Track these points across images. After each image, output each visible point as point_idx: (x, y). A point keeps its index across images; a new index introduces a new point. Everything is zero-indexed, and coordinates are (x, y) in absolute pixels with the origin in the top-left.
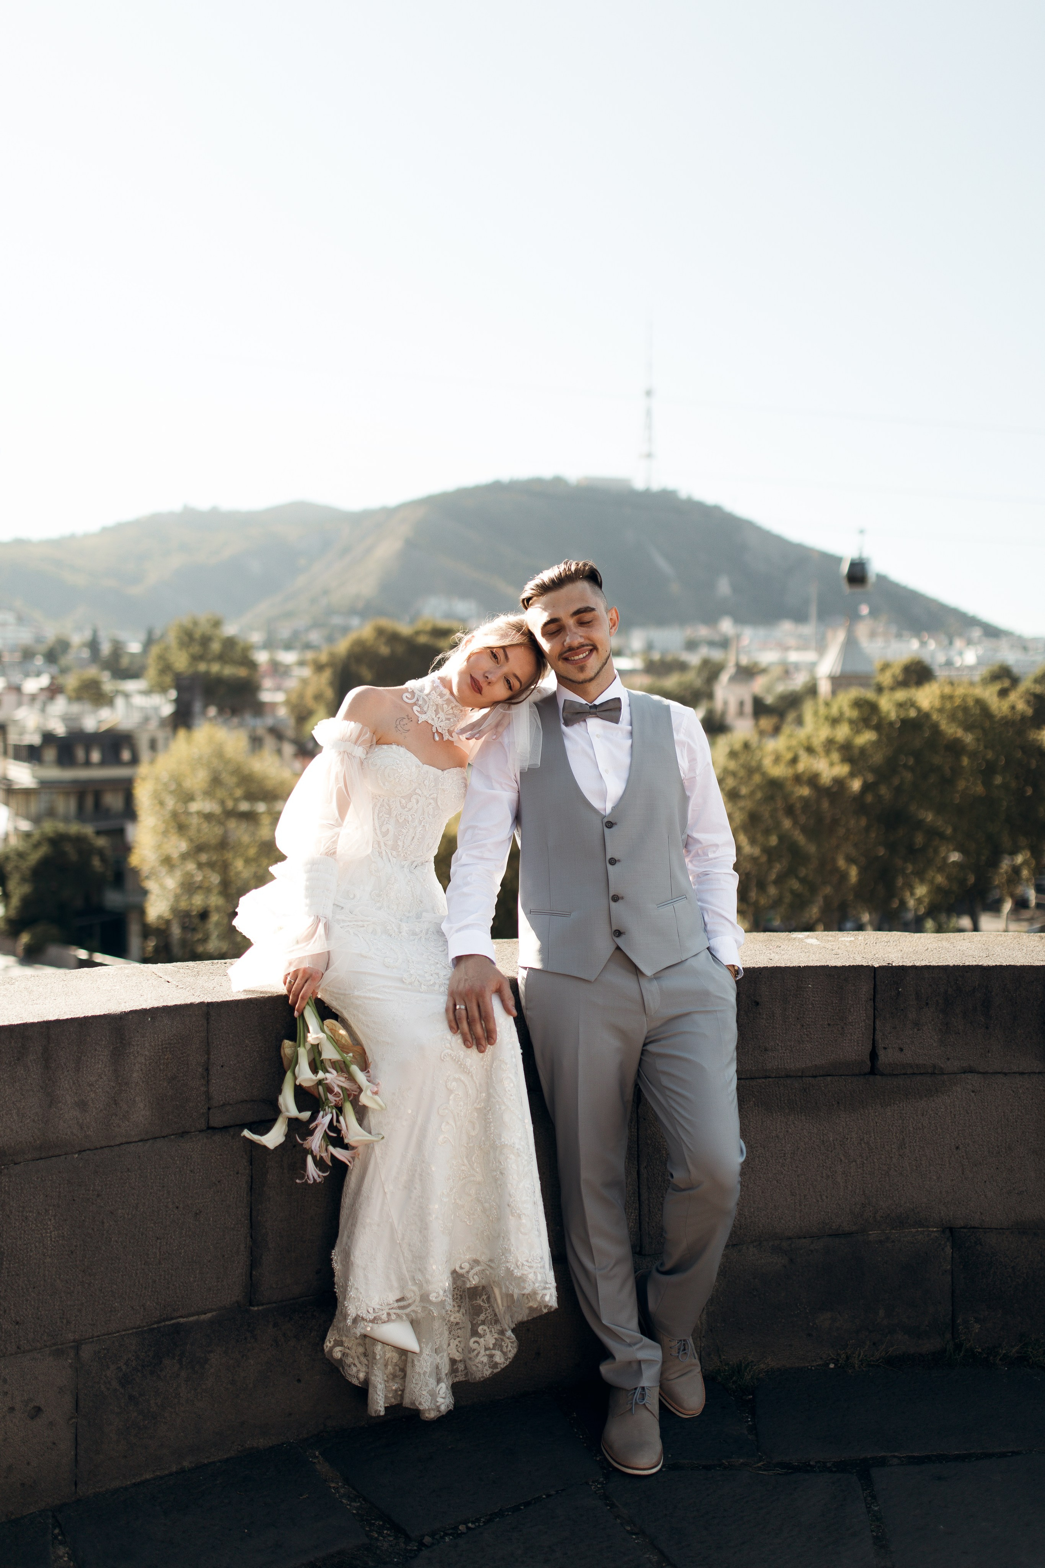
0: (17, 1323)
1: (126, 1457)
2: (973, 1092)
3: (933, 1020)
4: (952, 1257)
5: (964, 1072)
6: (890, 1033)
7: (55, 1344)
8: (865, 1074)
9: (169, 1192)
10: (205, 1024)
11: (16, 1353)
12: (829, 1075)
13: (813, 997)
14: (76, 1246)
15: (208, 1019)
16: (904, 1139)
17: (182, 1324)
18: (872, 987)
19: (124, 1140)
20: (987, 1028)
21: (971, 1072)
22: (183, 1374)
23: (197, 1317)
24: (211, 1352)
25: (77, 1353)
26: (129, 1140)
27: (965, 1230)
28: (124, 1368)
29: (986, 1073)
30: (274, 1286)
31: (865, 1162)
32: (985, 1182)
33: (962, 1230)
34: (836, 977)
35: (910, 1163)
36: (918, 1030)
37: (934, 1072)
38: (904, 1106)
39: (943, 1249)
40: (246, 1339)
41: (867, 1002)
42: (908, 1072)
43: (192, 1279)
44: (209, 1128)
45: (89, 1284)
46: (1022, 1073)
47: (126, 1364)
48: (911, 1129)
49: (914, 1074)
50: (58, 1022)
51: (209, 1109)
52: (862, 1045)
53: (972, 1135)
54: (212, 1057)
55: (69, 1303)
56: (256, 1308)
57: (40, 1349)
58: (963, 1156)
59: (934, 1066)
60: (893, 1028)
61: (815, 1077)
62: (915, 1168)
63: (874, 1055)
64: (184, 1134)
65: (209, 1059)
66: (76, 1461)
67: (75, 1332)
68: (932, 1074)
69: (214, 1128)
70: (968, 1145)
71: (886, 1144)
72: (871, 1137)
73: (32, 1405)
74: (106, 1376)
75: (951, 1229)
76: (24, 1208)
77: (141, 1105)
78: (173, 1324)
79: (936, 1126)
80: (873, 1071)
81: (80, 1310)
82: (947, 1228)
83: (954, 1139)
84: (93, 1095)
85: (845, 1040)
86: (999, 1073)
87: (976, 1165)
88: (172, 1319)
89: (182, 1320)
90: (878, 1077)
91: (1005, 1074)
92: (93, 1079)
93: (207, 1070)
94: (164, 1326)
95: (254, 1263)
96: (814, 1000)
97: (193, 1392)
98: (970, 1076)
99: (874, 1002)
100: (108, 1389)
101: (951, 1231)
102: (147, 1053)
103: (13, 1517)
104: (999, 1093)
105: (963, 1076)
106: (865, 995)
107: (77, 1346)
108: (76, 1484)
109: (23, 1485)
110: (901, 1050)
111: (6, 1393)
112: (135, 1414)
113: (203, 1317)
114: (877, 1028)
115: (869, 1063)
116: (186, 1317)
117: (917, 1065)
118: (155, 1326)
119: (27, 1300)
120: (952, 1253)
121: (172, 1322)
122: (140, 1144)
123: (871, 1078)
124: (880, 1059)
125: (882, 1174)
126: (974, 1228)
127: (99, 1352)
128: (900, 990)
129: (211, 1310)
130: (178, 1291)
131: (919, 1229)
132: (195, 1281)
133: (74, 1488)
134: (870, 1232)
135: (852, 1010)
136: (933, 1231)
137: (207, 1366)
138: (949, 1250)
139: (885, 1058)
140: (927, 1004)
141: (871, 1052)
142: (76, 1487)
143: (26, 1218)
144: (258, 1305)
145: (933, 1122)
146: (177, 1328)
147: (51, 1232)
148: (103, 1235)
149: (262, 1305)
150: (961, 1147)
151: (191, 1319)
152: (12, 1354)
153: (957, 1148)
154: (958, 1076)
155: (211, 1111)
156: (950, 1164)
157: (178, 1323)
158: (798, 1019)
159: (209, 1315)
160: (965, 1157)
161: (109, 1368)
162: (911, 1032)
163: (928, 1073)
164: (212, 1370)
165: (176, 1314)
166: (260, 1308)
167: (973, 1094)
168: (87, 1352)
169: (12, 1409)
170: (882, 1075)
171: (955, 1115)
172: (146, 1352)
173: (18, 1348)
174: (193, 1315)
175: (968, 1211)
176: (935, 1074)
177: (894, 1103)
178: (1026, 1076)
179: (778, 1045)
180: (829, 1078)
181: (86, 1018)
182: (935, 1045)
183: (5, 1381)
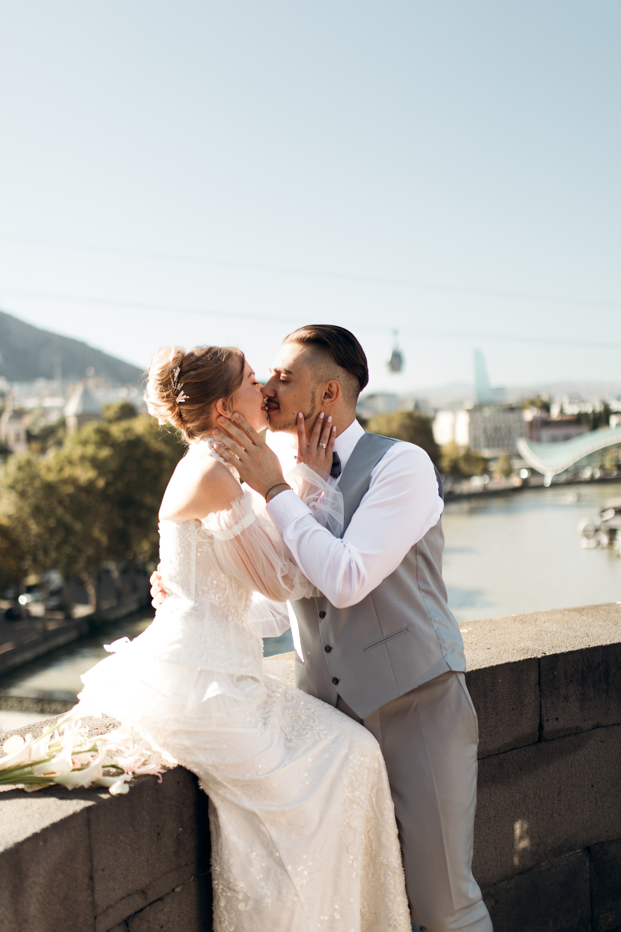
2: (601, 742)
3: (575, 692)
4: (589, 868)
5: (595, 728)
6: (550, 708)
8: (536, 743)
10: (87, 832)
12: (514, 749)
13: (502, 689)
16: (560, 787)
18: (538, 674)
20: (607, 692)
21: (598, 727)
27: (597, 846)
29: (608, 726)
31: (538, 811)
32: (609, 807)
33: (595, 847)
34: (516, 670)
35: (565, 805)
36: (567, 702)
37: (577, 732)
38: (560, 762)
39: (585, 864)
41: (535, 686)
42: (561, 736)
48: (565, 779)
49: (565, 736)
51: (95, 918)
52: (534, 721)
53: (601, 775)
54: (95, 863)
58: (596, 792)
59: (577, 728)
60: (552, 704)
61: (506, 752)
62: (567, 807)
63: (541, 727)
65: (92, 866)
68: (575, 734)
70: (599, 782)
71: (550, 794)
72: (541, 791)
79: (580, 773)
80: (541, 739)
82: (586, 847)
83: (590, 780)
85: (523, 719)
86: (614, 724)
87: (604, 796)
90: (543, 743)
93: (91, 878)
96: (503, 691)
98: (598, 730)
99: (539, 685)
101: (588, 849)
102: (42, 880)
104: (616, 739)
105: (595, 731)
106: (533, 681)
110: (557, 719)
114: (542, 706)
115: (538, 734)
117: (566, 729)
120: (590, 865)
123: (538, 745)
124: (545, 729)
125: (548, 818)
126: (602, 843)
128: (555, 673)
131: (571, 853)
134: (542, 864)
135: (526, 695)
136: (578, 852)
138: (588, 863)
139: (549, 727)
140: (571, 681)
141: (539, 725)
145: (578, 770)
150: (594, 785)
153: (592, 786)
154: (591, 732)
156: (588, 799)
158: (494, 709)
160: (597, 792)
162: (562, 705)
163: (573, 734)
167: (600, 744)
170: (545, 741)
171: (591, 762)
175: (599, 832)
177: (554, 762)
179: (482, 732)
180: (514, 751)
182: (577, 711)
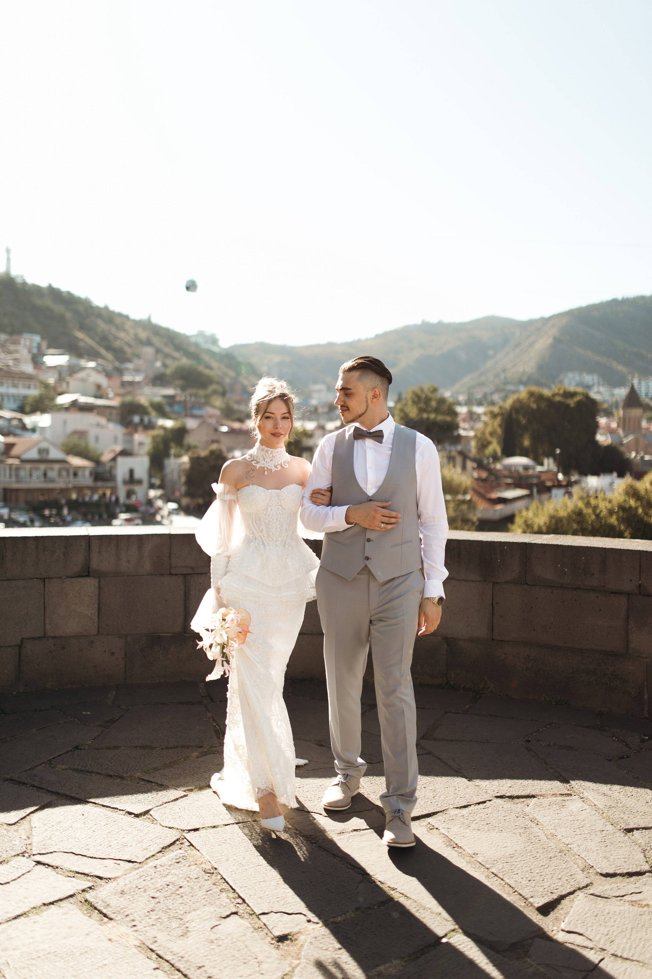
0: (107, 626)
1: (142, 674)
4: (447, 649)
7: (119, 634)
9: (156, 593)
10: (170, 540)
11: (107, 635)
14: (126, 605)
15: (172, 539)
19: (142, 574)
20: (460, 563)
22: (161, 652)
23: (166, 634)
24: (170, 646)
25: (126, 638)
26: (144, 574)
27: (451, 639)
28: (141, 646)
29: (459, 580)
32: (458, 621)
39: (443, 645)
40: (183, 644)
43: (164, 622)
44: (171, 574)
45: (130, 617)
46: (473, 581)
50: (121, 535)
51: (171, 568)
55: (123, 622)
57: (114, 635)
64: (162, 575)
65: (171, 551)
66: (126, 672)
67: (125, 632)
69: (172, 574)
70: (452, 607)
73: (111, 651)
74: (135, 647)
75: (446, 638)
76: (110, 590)
77: (148, 564)
78: (158, 635)
81: (127, 625)
84: (132, 559)
87: (454, 614)
88: (157, 633)
89: (161, 634)
91: (467, 581)
92: (132, 554)
93: (170, 555)
94: (155, 635)
95: (186, 620)
97: (164, 658)
98: (453, 581)
100: (136, 652)
102: (150, 547)
103: (105, 684)
107: (126, 636)
108: (125, 679)
109: (108, 675)
111: (103, 646)
112: (145, 661)
113: (168, 635)
118: (152, 634)
119: (110, 619)
122: (147, 576)
126: (456, 639)
127: (133, 639)
130: (159, 625)
136: (439, 638)
137: (169, 651)
138: (445, 646)
143: (110, 594)
144: (187, 634)
146: (159, 637)
147: (118, 599)
148: (135, 603)
149: (189, 634)
150: (449, 607)
151: (164, 634)
152: (105, 635)
159: (170, 634)
160: (450, 611)
161: (136, 645)
164: (171, 652)
167: (454, 588)
168: (129, 638)
169: (105, 651)
172: (149, 642)
173: (107, 633)
174: (164, 633)
181: (130, 535)
183: (103, 642)
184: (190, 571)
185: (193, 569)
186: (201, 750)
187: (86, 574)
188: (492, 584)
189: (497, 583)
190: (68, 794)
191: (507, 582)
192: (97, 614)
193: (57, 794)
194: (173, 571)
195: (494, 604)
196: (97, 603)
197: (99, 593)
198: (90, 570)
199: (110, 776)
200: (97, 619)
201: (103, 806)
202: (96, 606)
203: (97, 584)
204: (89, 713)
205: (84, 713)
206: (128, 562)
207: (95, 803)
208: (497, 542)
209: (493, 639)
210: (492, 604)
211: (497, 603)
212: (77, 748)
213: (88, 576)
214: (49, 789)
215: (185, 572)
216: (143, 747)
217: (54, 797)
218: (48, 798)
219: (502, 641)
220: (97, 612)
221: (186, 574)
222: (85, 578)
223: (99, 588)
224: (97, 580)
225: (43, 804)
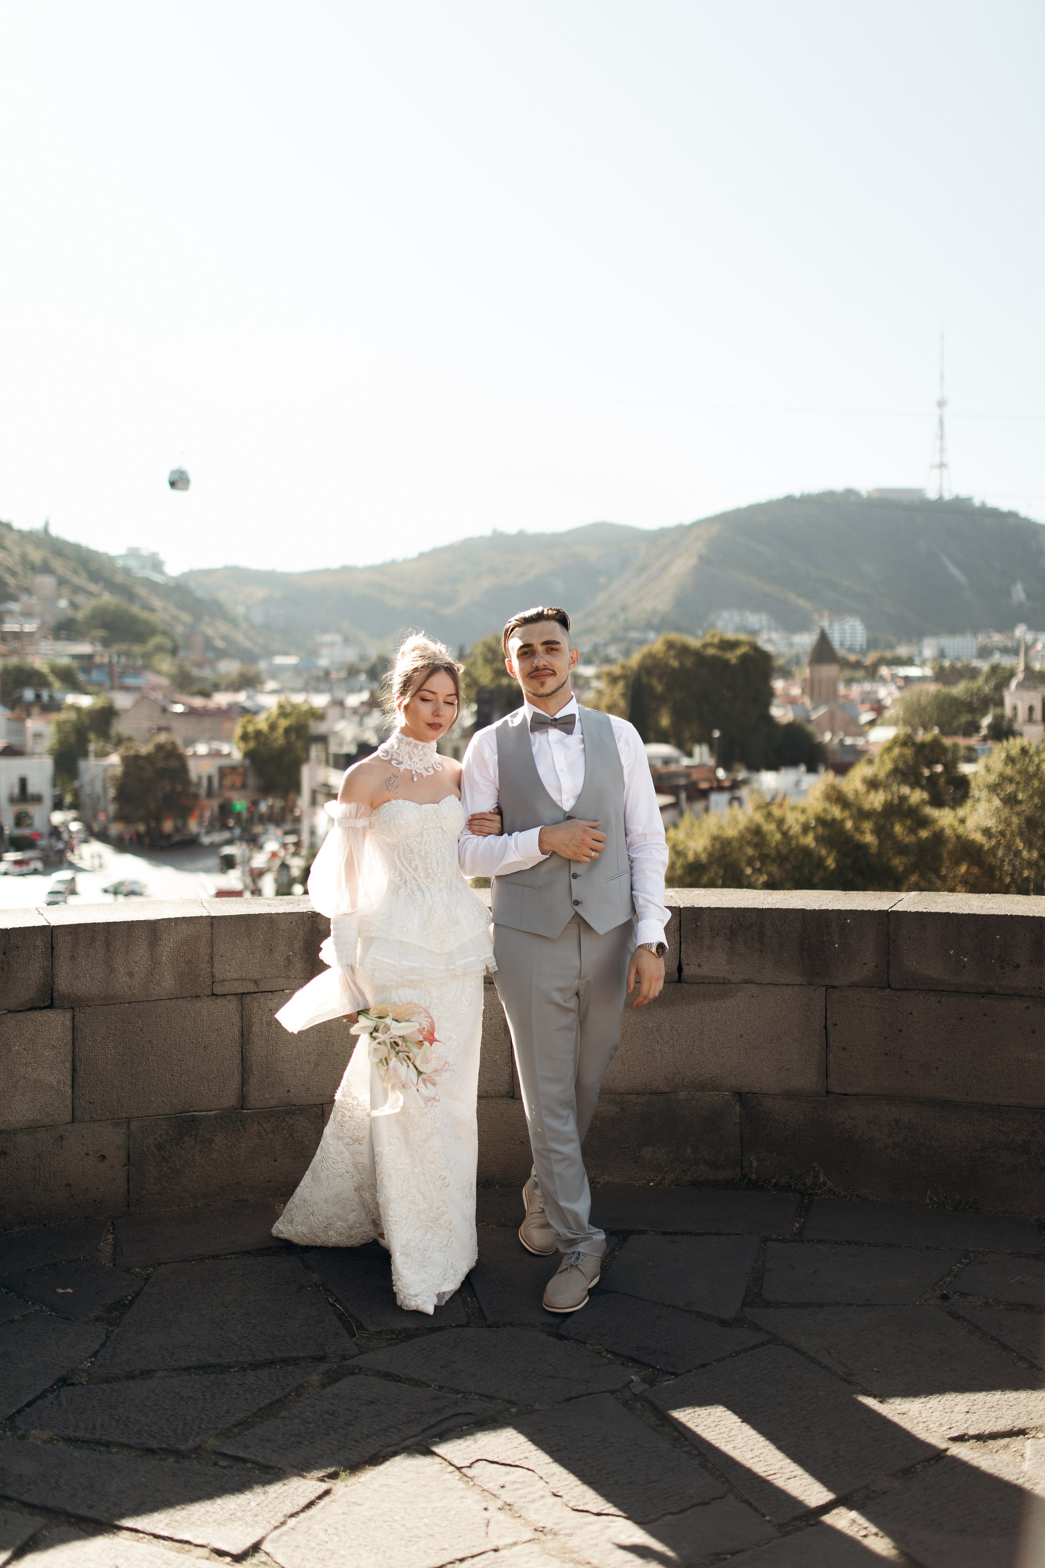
0: (91, 1103)
1: (160, 1194)
2: (752, 996)
3: (722, 945)
4: (740, 1114)
5: (747, 983)
6: (693, 954)
7: (114, 1119)
8: (676, 983)
9: (186, 1032)
10: (210, 929)
11: (90, 1121)
14: (127, 1060)
15: (212, 926)
16: (703, 1028)
17: (196, 1116)
18: (680, 922)
19: (157, 998)
20: (761, 952)
21: (750, 983)
22: (197, 1147)
23: (206, 1112)
24: (216, 1135)
25: (128, 1126)
26: (161, 998)
27: (750, 1095)
28: (158, 1138)
29: (761, 984)
30: (258, 1098)
31: (675, 1043)
32: (763, 1061)
33: (748, 1095)
35: (707, 1046)
36: (713, 952)
37: (725, 982)
38: (703, 1005)
39: (733, 1108)
40: (239, 1130)
41: (676, 932)
42: (705, 982)
43: (202, 1088)
44: (213, 994)
45: (135, 1084)
46: (787, 985)
47: (160, 1136)
48: (709, 1022)
49: (710, 983)
50: (115, 923)
51: (213, 982)
53: (753, 1028)
54: (214, 950)
55: (122, 1094)
56: (246, 1111)
57: (105, 1120)
59: (724, 978)
60: (695, 951)
62: (711, 1049)
63: (680, 969)
64: (196, 997)
65: (212, 951)
66: (129, 1192)
67: (126, 1113)
68: (723, 983)
69: (216, 995)
70: (751, 1034)
71: (690, 1031)
72: (679, 1026)
73: (100, 1154)
74: (147, 1142)
75: (740, 1094)
76: (94, 1033)
77: (168, 977)
78: (190, 1115)
79: (726, 1020)
80: (680, 980)
81: (129, 1100)
82: (737, 1093)
83: (739, 1030)
84: (137, 969)
86: (771, 984)
87: (756, 1049)
88: (189, 1112)
89: (196, 1113)
90: (685, 985)
91: (776, 985)
92: (137, 959)
93: (212, 958)
94: (184, 1116)
95: (244, 1082)
97: (204, 1159)
98: (750, 986)
99: (681, 932)
100: (148, 1150)
101: (739, 1095)
102: (171, 945)
103: (89, 1220)
104: (771, 998)
105: (745, 985)
106: (675, 927)
107: (129, 1120)
108: (128, 1206)
109: (94, 1201)
110: (700, 966)
111: (84, 1144)
112: (166, 1169)
113: (210, 1113)
114: (684, 951)
115: (678, 974)
116: (200, 1112)
117: (712, 977)
118: (179, 1115)
119: (96, 1090)
120: (741, 1111)
121: (190, 1114)
122: (168, 1001)
123: (679, 985)
124: (686, 972)
125: (688, 1052)
126: (756, 1093)
127: (142, 1127)
128: (700, 924)
129: (217, 1110)
130: (193, 1095)
131: (716, 1093)
132: (204, 1090)
133: (127, 1208)
134: (680, 1093)
136: (726, 1095)
137: (213, 1144)
138: (738, 1108)
139: (689, 971)
140: (718, 934)
141: (678, 967)
142: (128, 1208)
143: (96, 1040)
145: (724, 1017)
146: (193, 1119)
147: (111, 1050)
148: (144, 1055)
149: (250, 1109)
150: (744, 1035)
151: (202, 1113)
152: (87, 1122)
153: (741, 1036)
154: (742, 985)
155: (214, 984)
156: (738, 1047)
157: (194, 1115)
159: (215, 1112)
160: (748, 1043)
161: (148, 1137)
162: (707, 954)
163: (720, 983)
164: (216, 1147)
165: (191, 1109)
166: (249, 1111)
167: (752, 998)
168: (134, 1126)
169: (87, 1154)
170: (687, 983)
171: (739, 1013)
172: (173, 1131)
173: (91, 1118)
174: (203, 1111)
175: (752, 1082)
176: (725, 983)
177: (696, 1003)
178: (790, 987)
182: (724, 963)
183: (83, 1137)
184: (252, 988)
185: (256, 982)
186: (323, 1367)
187: (46, 1004)
188: (824, 989)
189: (833, 987)
190: (69, 1509)
191: (852, 985)
192: (69, 1082)
193: (46, 1510)
194: (218, 990)
195: (828, 1027)
196: (71, 1059)
197: (74, 1039)
198: (55, 995)
199: (151, 1451)
200: (70, 1091)
201: (156, 1536)
202: (68, 1065)
203: (68, 1023)
204: (70, 1290)
205: (60, 1291)
206: (131, 974)
207: (136, 1531)
208: (833, 911)
209: (828, 1092)
210: (826, 1027)
211: (835, 1025)
212: (64, 1381)
213: (51, 1006)
214: (25, 1498)
215: (240, 991)
216: (204, 1368)
217: (39, 1521)
218: (30, 1524)
219: (846, 1095)
220: (70, 1078)
221: (243, 994)
222: (44, 1012)
223: (74, 1029)
224: (69, 1015)
225: (19, 1542)
